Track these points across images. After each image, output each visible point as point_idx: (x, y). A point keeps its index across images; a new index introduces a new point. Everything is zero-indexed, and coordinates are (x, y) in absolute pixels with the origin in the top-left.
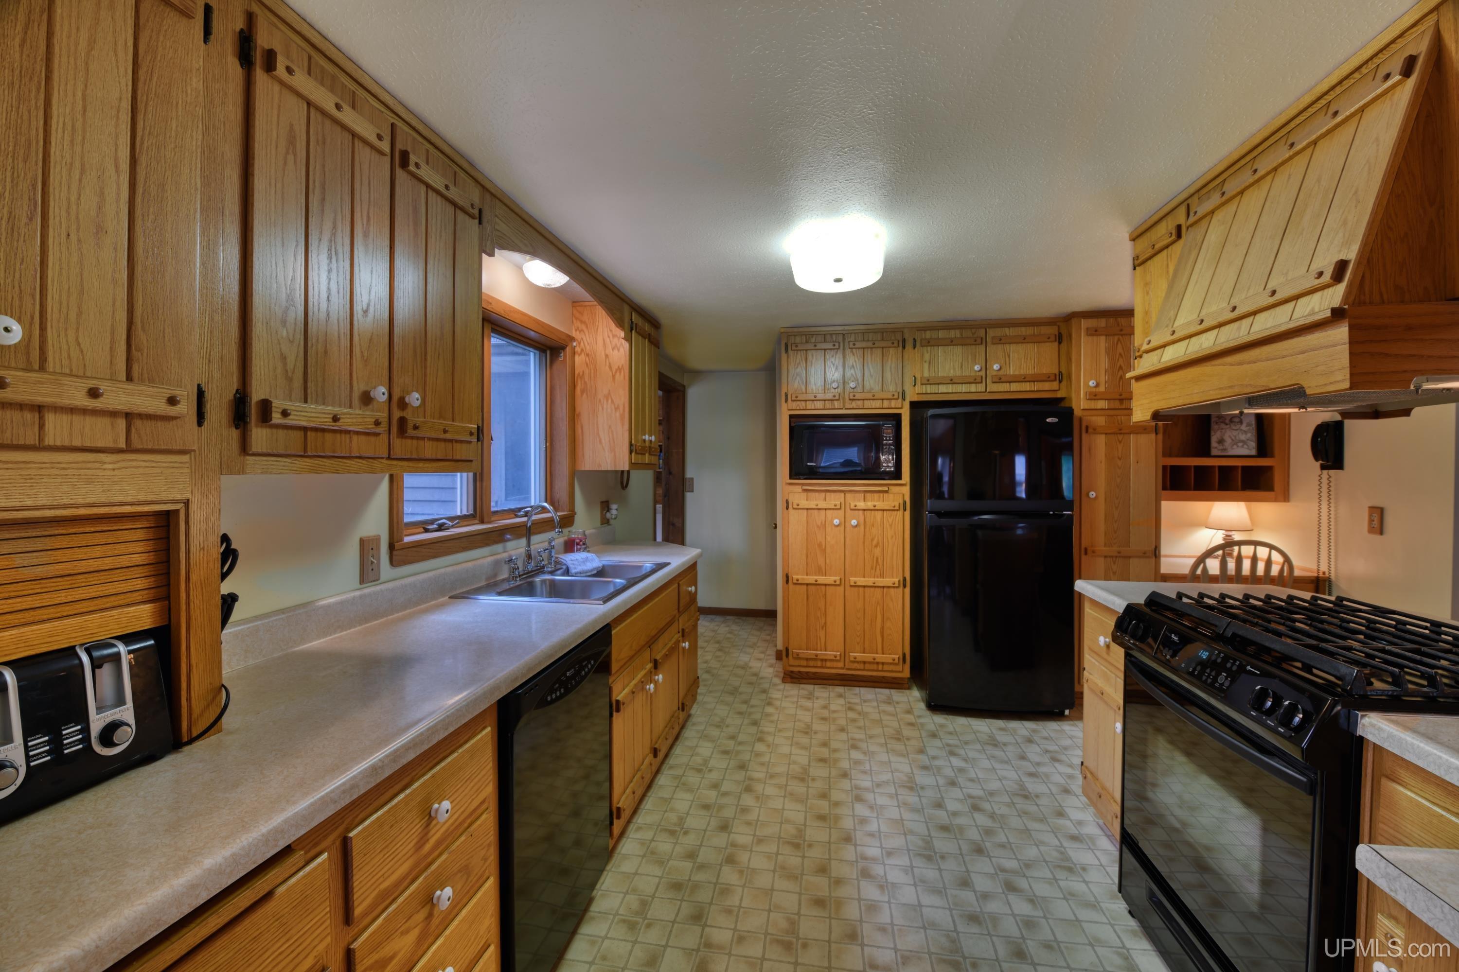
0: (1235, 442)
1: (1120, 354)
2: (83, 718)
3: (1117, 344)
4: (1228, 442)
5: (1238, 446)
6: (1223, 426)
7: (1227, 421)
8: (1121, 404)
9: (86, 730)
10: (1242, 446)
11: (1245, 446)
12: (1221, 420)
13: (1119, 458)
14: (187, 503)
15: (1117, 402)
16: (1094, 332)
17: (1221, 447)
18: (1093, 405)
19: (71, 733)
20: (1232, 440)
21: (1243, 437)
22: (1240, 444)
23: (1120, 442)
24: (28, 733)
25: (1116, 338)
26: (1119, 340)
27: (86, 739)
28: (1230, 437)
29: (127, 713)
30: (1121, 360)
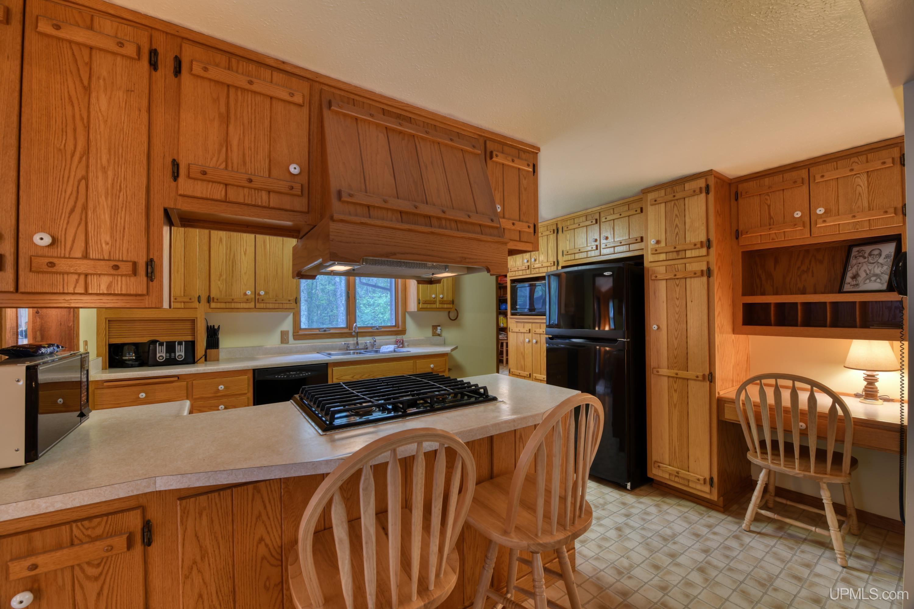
0: (868, 277)
1: (676, 215)
2: (175, 352)
3: (674, 207)
4: (863, 275)
5: (870, 281)
6: (861, 260)
7: (866, 255)
8: (678, 255)
9: (175, 355)
10: (875, 281)
11: (878, 280)
12: (861, 254)
13: (677, 298)
14: (197, 318)
15: (675, 254)
16: (655, 202)
17: (855, 283)
18: (656, 258)
19: (173, 354)
20: (867, 274)
21: (878, 271)
22: (873, 279)
23: (678, 286)
24: (166, 353)
25: (673, 203)
26: (675, 204)
27: (175, 356)
28: (865, 271)
29: (183, 354)
30: (677, 219)
